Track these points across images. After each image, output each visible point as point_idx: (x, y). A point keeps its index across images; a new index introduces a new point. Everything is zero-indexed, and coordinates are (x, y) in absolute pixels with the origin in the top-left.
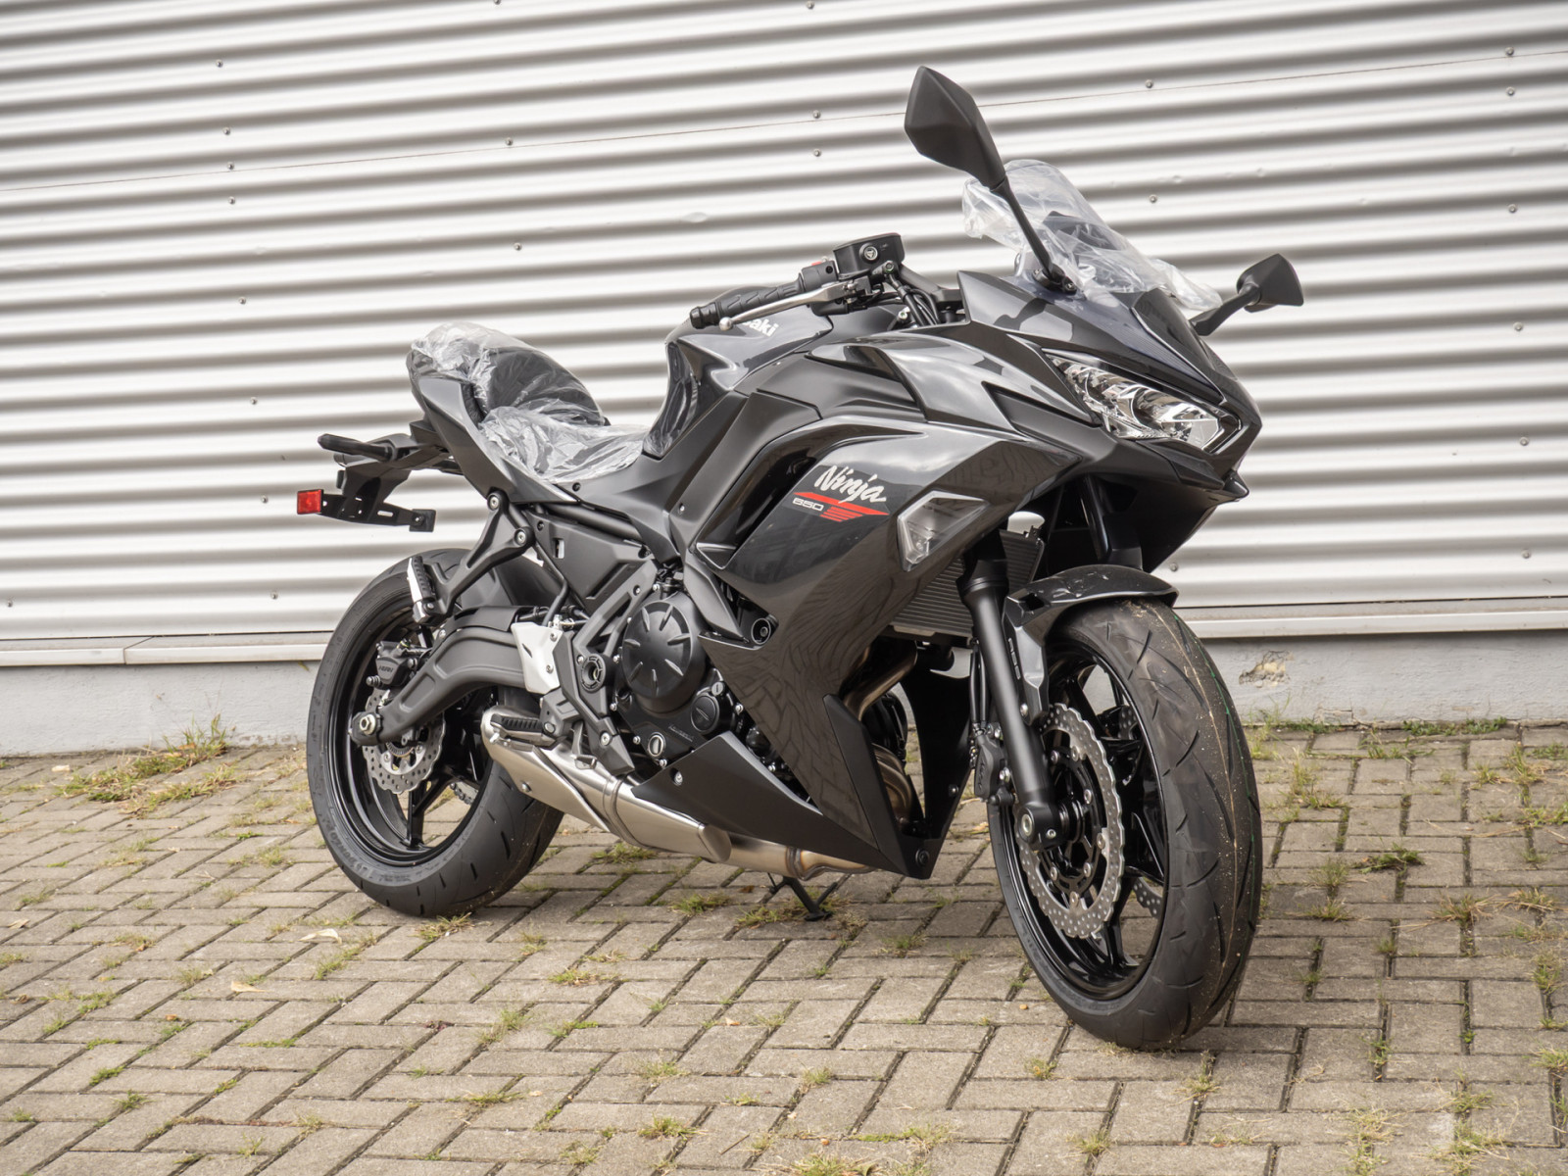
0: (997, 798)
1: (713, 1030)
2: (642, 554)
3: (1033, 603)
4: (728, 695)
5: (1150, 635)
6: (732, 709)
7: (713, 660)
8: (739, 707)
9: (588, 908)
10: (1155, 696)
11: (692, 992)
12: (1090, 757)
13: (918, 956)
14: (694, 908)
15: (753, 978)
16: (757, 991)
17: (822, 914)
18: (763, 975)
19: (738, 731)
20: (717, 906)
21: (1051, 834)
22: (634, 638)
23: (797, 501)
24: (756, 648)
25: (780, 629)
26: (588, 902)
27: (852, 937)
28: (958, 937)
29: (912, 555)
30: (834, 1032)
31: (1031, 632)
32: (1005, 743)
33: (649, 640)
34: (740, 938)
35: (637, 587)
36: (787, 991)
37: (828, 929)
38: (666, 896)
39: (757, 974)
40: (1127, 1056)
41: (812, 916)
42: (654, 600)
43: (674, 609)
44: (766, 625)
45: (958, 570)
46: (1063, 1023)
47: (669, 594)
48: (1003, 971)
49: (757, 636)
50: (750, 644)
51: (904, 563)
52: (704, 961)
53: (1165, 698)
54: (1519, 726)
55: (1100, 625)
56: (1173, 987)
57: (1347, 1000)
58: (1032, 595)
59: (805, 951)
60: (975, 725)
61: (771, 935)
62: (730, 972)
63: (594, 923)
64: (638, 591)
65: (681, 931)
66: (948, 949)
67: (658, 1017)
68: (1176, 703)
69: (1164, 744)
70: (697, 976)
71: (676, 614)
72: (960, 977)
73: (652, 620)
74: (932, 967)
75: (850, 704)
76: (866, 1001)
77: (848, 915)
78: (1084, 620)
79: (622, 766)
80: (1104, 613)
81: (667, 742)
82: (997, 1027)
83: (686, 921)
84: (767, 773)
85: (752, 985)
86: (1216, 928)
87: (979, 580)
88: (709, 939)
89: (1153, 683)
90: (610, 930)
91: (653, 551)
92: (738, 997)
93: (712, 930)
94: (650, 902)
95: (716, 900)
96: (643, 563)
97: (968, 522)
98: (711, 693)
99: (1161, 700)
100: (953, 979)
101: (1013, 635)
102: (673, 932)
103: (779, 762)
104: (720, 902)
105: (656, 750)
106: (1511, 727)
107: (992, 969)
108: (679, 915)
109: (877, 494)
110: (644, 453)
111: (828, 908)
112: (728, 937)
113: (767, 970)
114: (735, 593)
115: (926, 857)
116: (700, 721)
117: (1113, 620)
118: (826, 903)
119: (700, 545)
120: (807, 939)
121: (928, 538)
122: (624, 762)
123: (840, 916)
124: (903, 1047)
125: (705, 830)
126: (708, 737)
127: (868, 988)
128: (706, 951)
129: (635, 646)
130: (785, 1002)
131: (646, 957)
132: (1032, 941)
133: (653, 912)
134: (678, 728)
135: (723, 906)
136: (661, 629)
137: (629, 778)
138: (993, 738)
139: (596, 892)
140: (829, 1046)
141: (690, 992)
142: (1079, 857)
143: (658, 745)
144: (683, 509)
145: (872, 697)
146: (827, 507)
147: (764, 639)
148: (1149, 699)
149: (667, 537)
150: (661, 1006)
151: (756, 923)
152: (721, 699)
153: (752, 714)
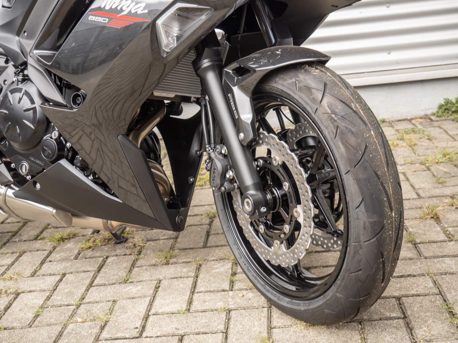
0: (225, 188)
1: (71, 327)
2: (7, 62)
3: (242, 71)
4: (61, 138)
5: (325, 84)
6: (65, 146)
7: (51, 119)
8: (68, 145)
9: (5, 244)
10: (336, 124)
11: (58, 298)
12: (287, 163)
13: (176, 263)
14: (59, 241)
15: (91, 285)
16: (94, 294)
17: (123, 240)
18: (96, 282)
19: (69, 158)
20: (70, 238)
21: (263, 209)
22: (4, 109)
23: (91, 18)
24: (75, 110)
25: (88, 98)
26: (5, 240)
27: (140, 253)
28: (193, 249)
29: (167, 46)
30: (140, 323)
31: (243, 89)
32: (229, 156)
33: (13, 109)
34: (82, 258)
35: (5, 81)
36: (109, 292)
37: (127, 248)
38: (45, 234)
39: (92, 282)
40: (311, 329)
41: (118, 241)
42: (14, 86)
43: (25, 90)
44: (80, 96)
45: (192, 56)
46: (266, 305)
47: (22, 83)
48: (222, 269)
49: (75, 102)
50: (72, 108)
51: (162, 51)
52: (64, 275)
53: (342, 124)
54: (389, 121)
55: (290, 81)
56: (351, 299)
57: (409, 276)
58: (240, 67)
59: (116, 263)
60: (207, 146)
61: (98, 254)
62: (78, 282)
63: (7, 253)
64: (6, 82)
65: (52, 255)
66: (190, 256)
67: (39, 319)
68: (350, 127)
69: (345, 154)
70: (61, 285)
71: (27, 94)
72: (201, 276)
73: (14, 98)
74: (185, 270)
75: (132, 138)
76: (154, 297)
77: (136, 240)
78: (277, 79)
79: (6, 180)
80: (292, 74)
81: (30, 166)
82: (230, 311)
83: (54, 248)
84: (88, 181)
85: (91, 290)
86: (381, 266)
87: (206, 61)
88: (66, 259)
89: (333, 116)
90: (15, 257)
91: (12, 60)
92: (83, 299)
93: (68, 254)
94: (36, 238)
95: (69, 235)
96: (6, 67)
97: (200, 23)
98: (51, 138)
99: (340, 126)
100: (197, 277)
101: (232, 92)
102: (47, 257)
103: (94, 174)
104: (71, 236)
105: (24, 171)
106: (386, 122)
107: (216, 268)
108: (51, 245)
109: (142, 8)
110: (3, 6)
111: (125, 235)
112: (76, 258)
113: (98, 278)
114: (61, 79)
115: (182, 220)
116: (46, 154)
117: (298, 77)
118: (124, 233)
119: (36, 52)
120: (117, 255)
121: (176, 35)
122: (7, 178)
123: (131, 240)
124: (181, 332)
125: (56, 212)
126: (53, 162)
127: (154, 288)
128: (65, 268)
129: (5, 114)
130: (109, 301)
131: (33, 275)
132: (245, 262)
133: (38, 244)
134: (35, 158)
135: (73, 238)
136: (19, 103)
137: (12, 185)
138: (221, 153)
139: (10, 234)
140: (138, 335)
141: (57, 298)
142: (278, 220)
143: (24, 168)
144: (26, 34)
145: (144, 134)
146: (110, 19)
147: (79, 105)
148: (331, 125)
149: (19, 51)
150: (40, 310)
151: (90, 247)
152: (58, 141)
153: (77, 147)
